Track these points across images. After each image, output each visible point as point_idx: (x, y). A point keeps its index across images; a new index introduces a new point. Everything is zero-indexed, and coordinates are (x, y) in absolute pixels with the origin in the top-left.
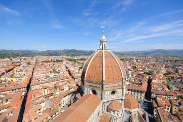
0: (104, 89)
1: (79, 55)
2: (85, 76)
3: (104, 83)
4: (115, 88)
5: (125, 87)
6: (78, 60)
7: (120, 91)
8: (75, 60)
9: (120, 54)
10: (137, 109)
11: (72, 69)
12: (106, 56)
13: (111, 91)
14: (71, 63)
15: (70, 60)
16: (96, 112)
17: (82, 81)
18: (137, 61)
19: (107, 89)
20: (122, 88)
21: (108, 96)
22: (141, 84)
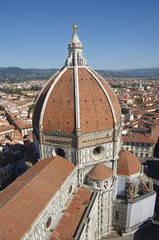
0: (80, 145)
1: (27, 80)
2: (41, 123)
3: (79, 134)
4: (100, 141)
5: (119, 139)
6: (24, 90)
7: (108, 147)
8: (18, 92)
9: (114, 76)
10: (138, 175)
11: (13, 110)
12: (81, 80)
13: (93, 148)
14: (10, 97)
15: (9, 92)
16: (65, 186)
17: (36, 133)
18: (145, 89)
19: (85, 144)
20: (114, 141)
21: (86, 157)
22: (150, 132)
